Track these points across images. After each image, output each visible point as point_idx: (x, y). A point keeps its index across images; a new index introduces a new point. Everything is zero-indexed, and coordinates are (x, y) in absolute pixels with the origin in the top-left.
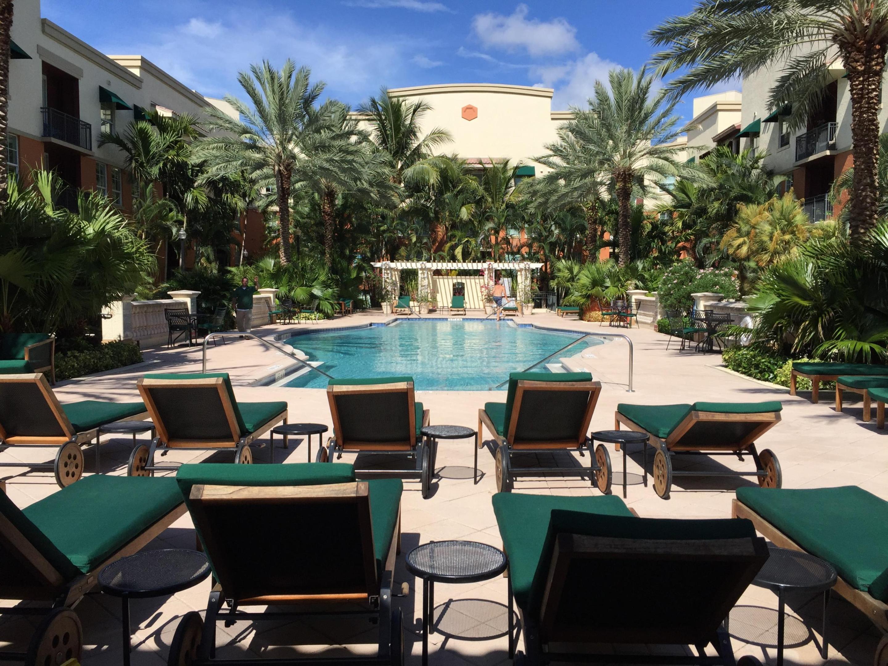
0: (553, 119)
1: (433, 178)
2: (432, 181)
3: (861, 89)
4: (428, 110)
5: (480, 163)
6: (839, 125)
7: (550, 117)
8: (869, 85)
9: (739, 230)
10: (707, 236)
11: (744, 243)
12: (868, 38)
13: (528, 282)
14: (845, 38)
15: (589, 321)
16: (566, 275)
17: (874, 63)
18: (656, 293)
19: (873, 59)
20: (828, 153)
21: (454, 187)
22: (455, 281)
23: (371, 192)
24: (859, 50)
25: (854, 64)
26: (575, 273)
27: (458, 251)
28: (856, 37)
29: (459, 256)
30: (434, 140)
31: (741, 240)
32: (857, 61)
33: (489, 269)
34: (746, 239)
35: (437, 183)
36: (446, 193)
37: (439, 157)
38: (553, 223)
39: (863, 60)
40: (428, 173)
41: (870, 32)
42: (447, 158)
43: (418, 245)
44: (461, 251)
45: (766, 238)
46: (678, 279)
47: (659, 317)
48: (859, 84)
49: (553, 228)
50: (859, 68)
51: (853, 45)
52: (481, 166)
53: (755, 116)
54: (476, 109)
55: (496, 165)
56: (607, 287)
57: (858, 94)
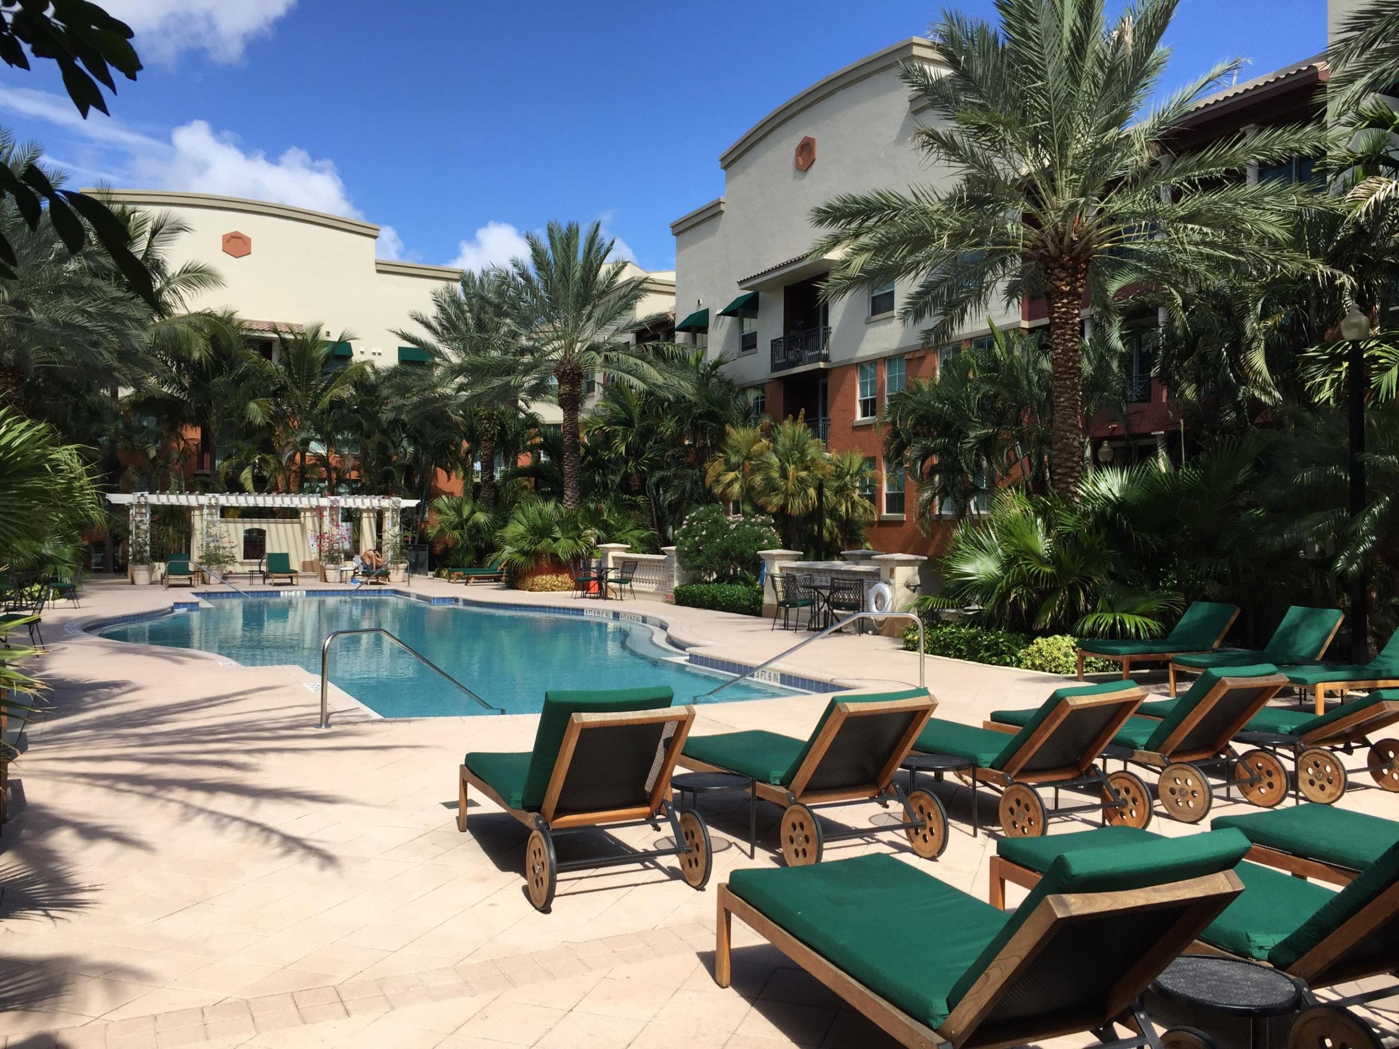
0: (378, 271)
1: (199, 351)
2: (196, 355)
3: (1064, 313)
4: (182, 234)
5: (275, 331)
6: (834, 331)
7: (374, 268)
8: (1073, 309)
9: (727, 462)
10: (661, 468)
11: (737, 478)
12: (1074, 254)
13: (397, 529)
14: (1048, 251)
15: (531, 590)
16: (452, 519)
17: (1078, 284)
18: (673, 548)
19: (1078, 280)
20: (822, 365)
21: (232, 368)
22: (248, 526)
23: (115, 369)
24: (1063, 267)
25: (1058, 283)
26: (465, 516)
27: (246, 475)
28: (1062, 253)
29: (249, 485)
30: (187, 283)
31: (731, 475)
32: (1061, 280)
33: (331, 508)
34: (736, 472)
35: (206, 358)
36: (214, 377)
37: (199, 314)
38: (404, 435)
39: (1068, 279)
40: (188, 339)
41: (1078, 248)
42: (217, 318)
43: (161, 462)
44: (250, 476)
45: (775, 475)
46: (706, 529)
47: (676, 584)
48: (1062, 307)
49: (405, 443)
50: (1063, 288)
51: (1056, 259)
52: (276, 336)
53: (699, 304)
54: (249, 240)
55: (299, 337)
56: (556, 540)
57: (1061, 318)
